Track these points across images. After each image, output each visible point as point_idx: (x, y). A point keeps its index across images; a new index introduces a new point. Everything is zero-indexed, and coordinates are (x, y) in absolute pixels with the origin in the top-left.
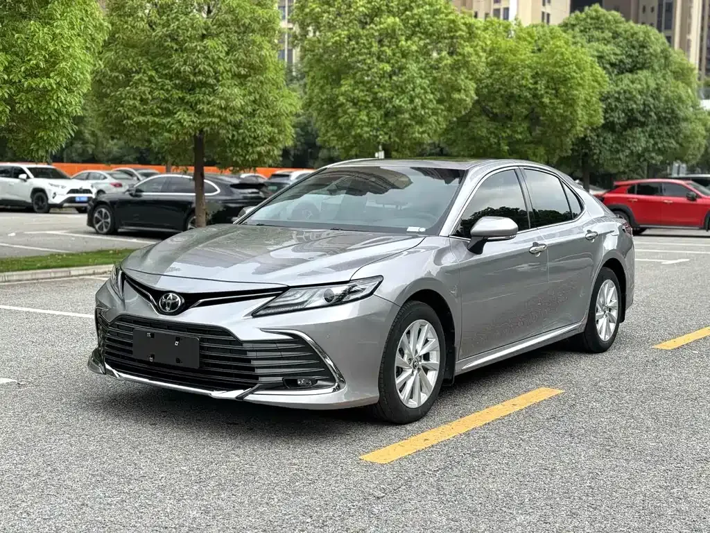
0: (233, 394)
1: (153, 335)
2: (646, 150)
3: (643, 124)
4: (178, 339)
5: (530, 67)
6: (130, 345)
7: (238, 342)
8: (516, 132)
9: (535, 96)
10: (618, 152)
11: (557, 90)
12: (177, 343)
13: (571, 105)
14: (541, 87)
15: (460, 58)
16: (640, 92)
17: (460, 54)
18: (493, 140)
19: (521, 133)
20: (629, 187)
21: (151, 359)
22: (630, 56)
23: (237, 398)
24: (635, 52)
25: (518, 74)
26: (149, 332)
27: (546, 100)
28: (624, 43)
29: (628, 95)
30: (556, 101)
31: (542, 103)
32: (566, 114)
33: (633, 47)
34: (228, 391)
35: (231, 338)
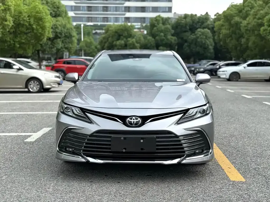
0: (175, 161)
1: (125, 138)
2: (62, 48)
3: (60, 38)
4: (142, 138)
5: (26, 13)
6: (110, 145)
7: (177, 136)
8: (22, 39)
9: (30, 25)
10: (52, 48)
11: (38, 23)
12: (142, 141)
13: (44, 29)
14: (32, 21)
15: (7, 7)
16: (60, 25)
17: (7, 5)
18: (12, 42)
19: (24, 39)
20: (63, 62)
21: (124, 151)
22: (54, 11)
23: (178, 163)
24: (55, 10)
25: (22, 15)
26: (122, 137)
27: (34, 27)
28: (51, 6)
29: (55, 26)
30: (38, 27)
31: (33, 28)
32: (42, 33)
33: (55, 8)
34: (172, 160)
35: (173, 135)
